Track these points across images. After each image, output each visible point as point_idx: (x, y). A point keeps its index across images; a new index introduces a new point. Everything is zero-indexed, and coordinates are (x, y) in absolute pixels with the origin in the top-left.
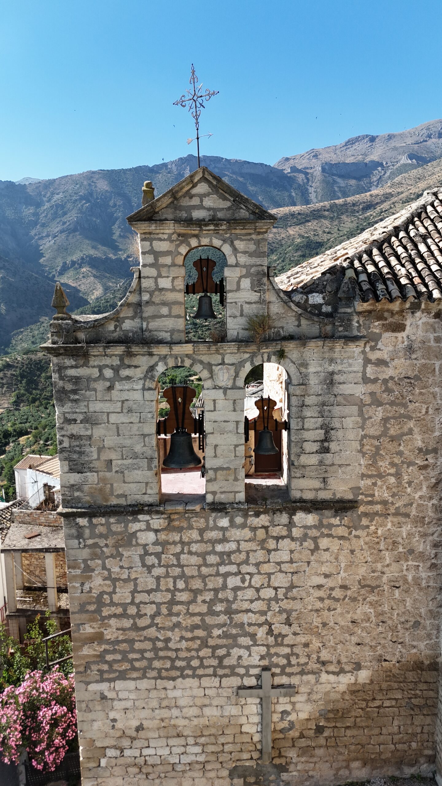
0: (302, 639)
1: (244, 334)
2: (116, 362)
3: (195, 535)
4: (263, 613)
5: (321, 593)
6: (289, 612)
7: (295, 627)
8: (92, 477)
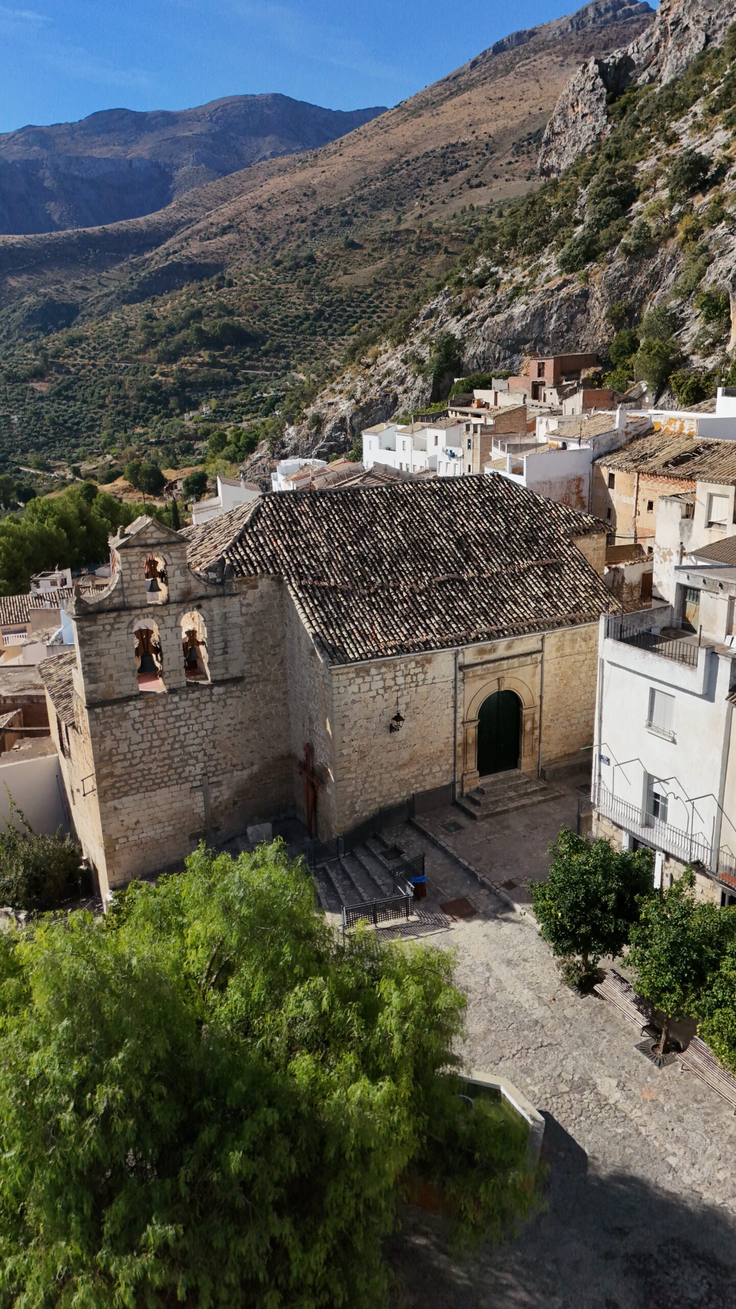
0: (222, 755)
1: (178, 599)
2: (112, 621)
3: (161, 708)
4: (200, 744)
5: (230, 728)
6: (214, 742)
8: (102, 685)
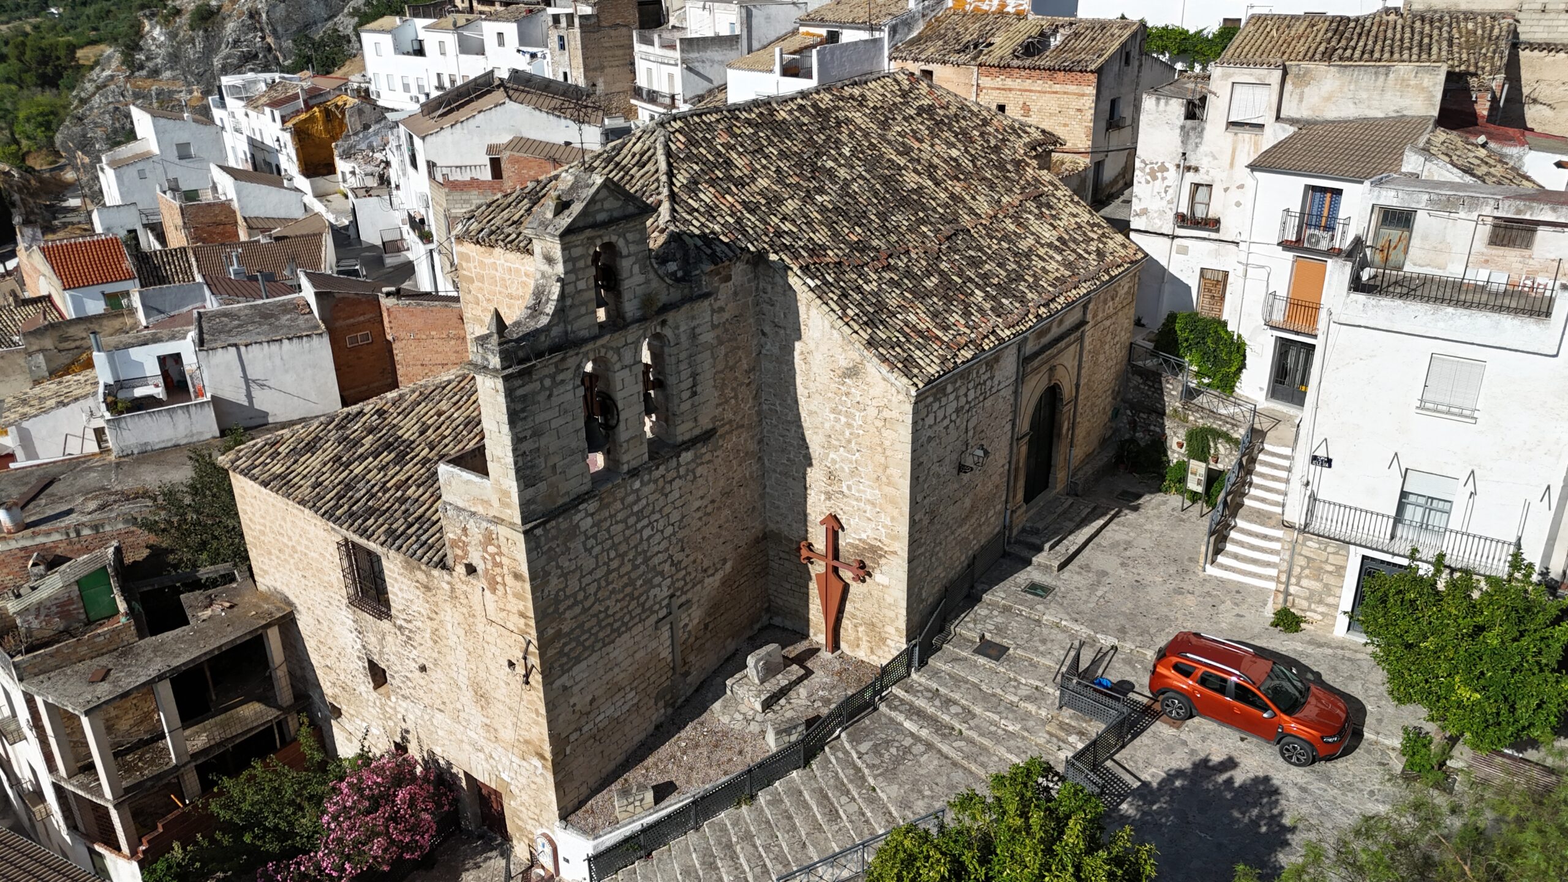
1: (638, 314)
3: (618, 505)
4: (667, 549)
6: (681, 540)
7: (687, 551)
8: (542, 486)
